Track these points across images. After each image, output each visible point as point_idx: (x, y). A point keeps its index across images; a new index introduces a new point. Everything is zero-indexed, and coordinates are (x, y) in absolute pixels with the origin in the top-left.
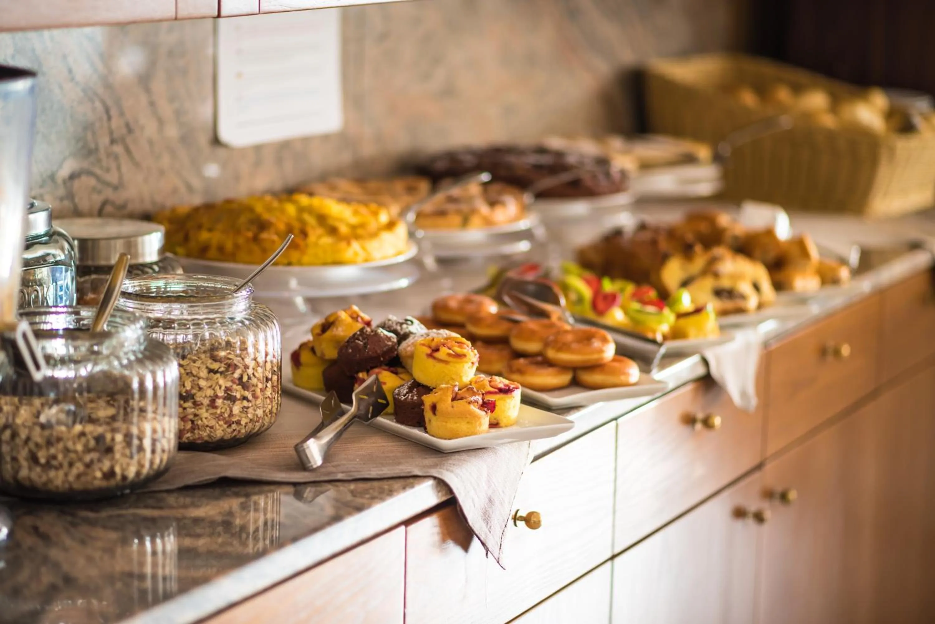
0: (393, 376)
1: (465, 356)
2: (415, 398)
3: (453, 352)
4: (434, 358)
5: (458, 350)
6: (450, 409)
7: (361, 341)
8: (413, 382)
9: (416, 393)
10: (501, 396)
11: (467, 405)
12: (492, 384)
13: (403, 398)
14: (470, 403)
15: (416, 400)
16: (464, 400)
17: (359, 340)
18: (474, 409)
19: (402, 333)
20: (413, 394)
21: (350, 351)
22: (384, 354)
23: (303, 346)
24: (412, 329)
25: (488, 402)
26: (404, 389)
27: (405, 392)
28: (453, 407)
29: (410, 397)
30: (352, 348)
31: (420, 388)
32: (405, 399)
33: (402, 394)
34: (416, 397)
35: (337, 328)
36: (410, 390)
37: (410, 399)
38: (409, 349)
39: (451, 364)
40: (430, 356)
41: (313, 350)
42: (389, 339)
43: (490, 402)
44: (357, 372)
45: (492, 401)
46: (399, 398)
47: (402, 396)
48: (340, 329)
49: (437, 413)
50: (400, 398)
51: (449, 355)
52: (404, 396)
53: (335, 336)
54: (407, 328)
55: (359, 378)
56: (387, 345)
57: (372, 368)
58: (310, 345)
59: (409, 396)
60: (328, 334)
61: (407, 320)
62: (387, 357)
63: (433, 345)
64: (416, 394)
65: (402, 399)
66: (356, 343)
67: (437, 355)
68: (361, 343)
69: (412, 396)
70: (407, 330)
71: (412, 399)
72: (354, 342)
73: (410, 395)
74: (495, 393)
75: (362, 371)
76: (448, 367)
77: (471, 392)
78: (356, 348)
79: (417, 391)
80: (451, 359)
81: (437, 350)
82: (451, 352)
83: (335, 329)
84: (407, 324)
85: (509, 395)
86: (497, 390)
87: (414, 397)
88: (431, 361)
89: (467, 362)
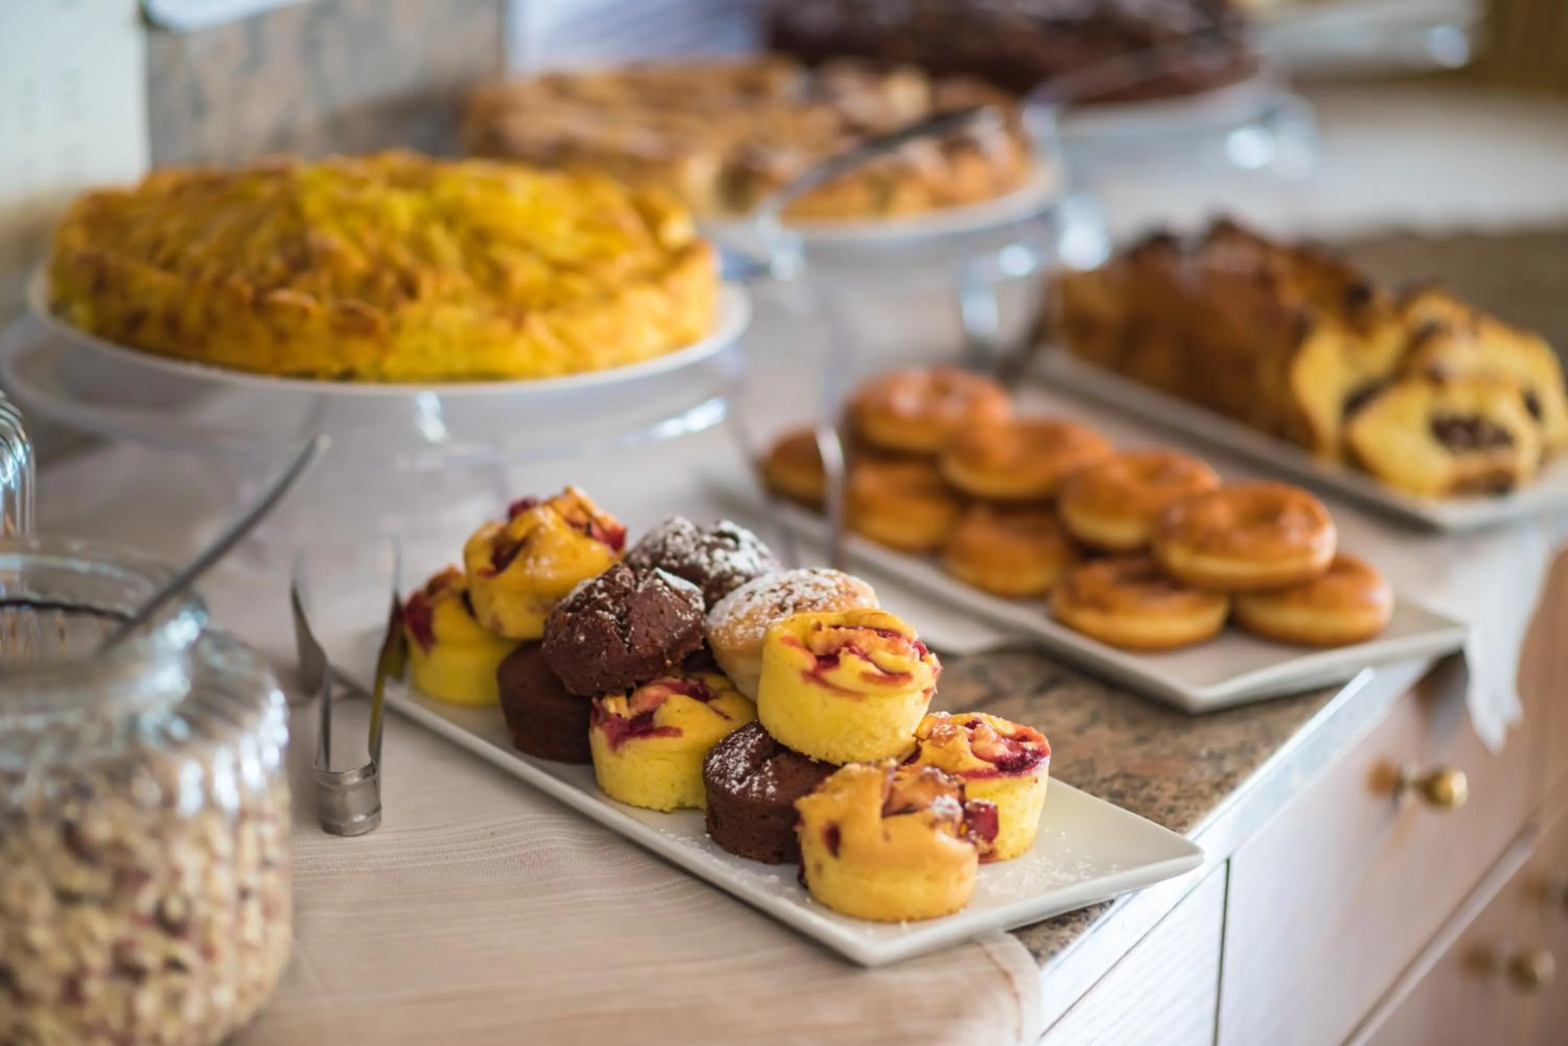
0: (699, 706)
1: (905, 676)
2: (771, 789)
3: (876, 665)
4: (825, 684)
5: (886, 657)
6: (880, 843)
7: (611, 612)
8: (759, 740)
9: (770, 774)
10: (1006, 780)
11: (924, 830)
12: (980, 745)
13: (737, 787)
14: (933, 824)
15: (772, 795)
16: (918, 815)
17: (605, 608)
18: (945, 839)
19: (713, 573)
20: (763, 776)
21: (582, 638)
22: (675, 645)
23: (436, 585)
24: (741, 560)
25: (975, 809)
26: (738, 758)
27: (740, 770)
28: (887, 837)
29: (755, 787)
30: (585, 629)
31: (782, 756)
32: (744, 792)
33: (733, 776)
34: (775, 786)
35: (537, 559)
36: (756, 766)
37: (757, 792)
38: (740, 630)
39: (872, 700)
40: (813, 676)
41: (465, 600)
42: (684, 598)
43: (983, 810)
44: (601, 695)
45: (986, 807)
46: (723, 785)
47: (734, 782)
48: (545, 562)
49: (842, 851)
50: (727, 786)
51: (867, 676)
52: (740, 781)
53: (532, 580)
54: (727, 559)
55: (605, 711)
56: (680, 623)
57: (641, 684)
58: (458, 585)
59: (752, 782)
60: (512, 573)
61: (722, 535)
62: (682, 655)
63: (819, 641)
64: (773, 778)
65: (734, 791)
66: (597, 616)
67: (831, 675)
68: (612, 617)
69: (763, 783)
70: (727, 567)
71: (762, 792)
72: (592, 613)
73: (757, 778)
74: (990, 775)
75: (614, 694)
76: (863, 706)
77: (931, 785)
78: (597, 631)
79: (776, 768)
80: (870, 688)
81: (829, 659)
82: (871, 668)
83: (530, 562)
84: (725, 547)
85: (1026, 777)
86: (992, 766)
87: (767, 786)
88: (814, 691)
89: (911, 692)
